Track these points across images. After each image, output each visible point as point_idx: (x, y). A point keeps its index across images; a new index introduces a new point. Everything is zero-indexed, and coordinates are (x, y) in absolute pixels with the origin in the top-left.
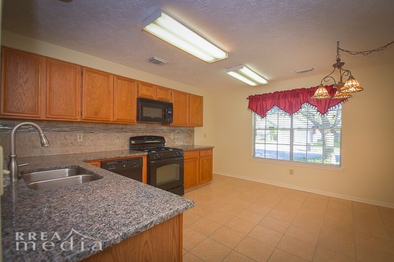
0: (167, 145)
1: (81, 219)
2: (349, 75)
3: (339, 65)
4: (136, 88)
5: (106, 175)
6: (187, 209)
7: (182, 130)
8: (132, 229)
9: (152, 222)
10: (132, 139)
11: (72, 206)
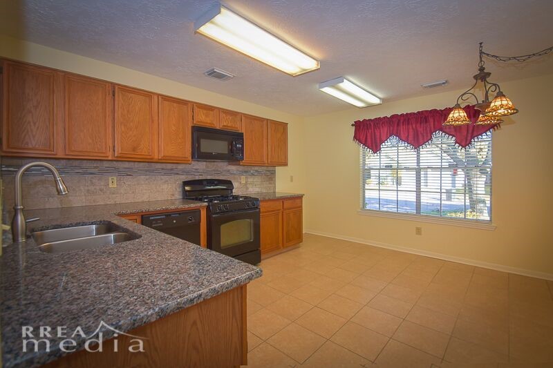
0: (235, 192)
1: (107, 290)
2: (497, 90)
3: (482, 76)
4: (190, 113)
5: (145, 234)
6: (251, 279)
7: (257, 171)
8: (172, 304)
9: (200, 295)
10: (186, 183)
11: (97, 274)
